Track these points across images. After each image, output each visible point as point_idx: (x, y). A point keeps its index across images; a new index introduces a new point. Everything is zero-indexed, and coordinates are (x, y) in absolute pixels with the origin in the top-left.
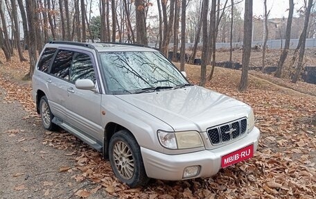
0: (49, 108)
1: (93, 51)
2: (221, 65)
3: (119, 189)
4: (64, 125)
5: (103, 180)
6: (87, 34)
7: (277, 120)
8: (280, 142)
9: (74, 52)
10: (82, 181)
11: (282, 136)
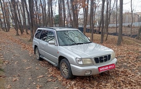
0: (39, 52)
1: (55, 31)
2: (111, 34)
3: (63, 80)
4: (44, 58)
5: (58, 77)
6: (53, 22)
7: (129, 57)
8: (128, 65)
9: (48, 31)
10: (50, 77)
11: (130, 63)
